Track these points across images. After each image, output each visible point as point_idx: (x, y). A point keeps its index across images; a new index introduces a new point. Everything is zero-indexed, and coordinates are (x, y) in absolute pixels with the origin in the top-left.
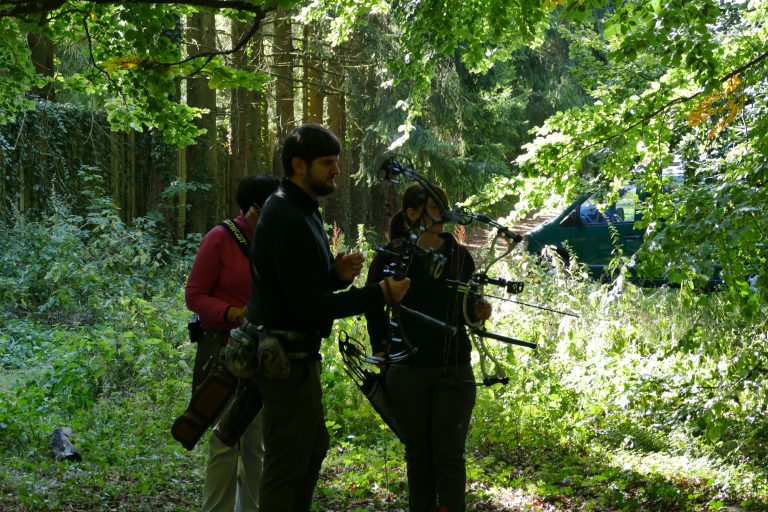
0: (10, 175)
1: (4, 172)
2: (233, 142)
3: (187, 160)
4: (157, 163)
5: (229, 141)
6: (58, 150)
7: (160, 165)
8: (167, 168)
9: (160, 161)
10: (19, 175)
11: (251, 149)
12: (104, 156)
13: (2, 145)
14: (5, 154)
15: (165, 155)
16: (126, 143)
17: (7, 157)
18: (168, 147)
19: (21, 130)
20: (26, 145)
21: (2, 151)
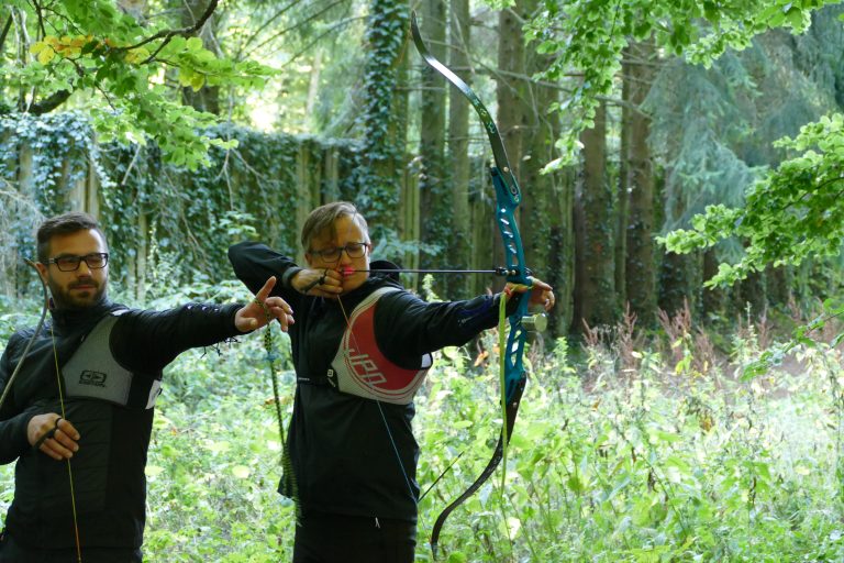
1: (111, 219)
3: (421, 208)
6: (201, 190)
10: (136, 223)
12: (280, 199)
13: (99, 179)
14: (105, 194)
15: (377, 200)
16: (323, 181)
17: (109, 197)
18: (381, 188)
19: (135, 160)
20: (143, 182)
21: (100, 189)
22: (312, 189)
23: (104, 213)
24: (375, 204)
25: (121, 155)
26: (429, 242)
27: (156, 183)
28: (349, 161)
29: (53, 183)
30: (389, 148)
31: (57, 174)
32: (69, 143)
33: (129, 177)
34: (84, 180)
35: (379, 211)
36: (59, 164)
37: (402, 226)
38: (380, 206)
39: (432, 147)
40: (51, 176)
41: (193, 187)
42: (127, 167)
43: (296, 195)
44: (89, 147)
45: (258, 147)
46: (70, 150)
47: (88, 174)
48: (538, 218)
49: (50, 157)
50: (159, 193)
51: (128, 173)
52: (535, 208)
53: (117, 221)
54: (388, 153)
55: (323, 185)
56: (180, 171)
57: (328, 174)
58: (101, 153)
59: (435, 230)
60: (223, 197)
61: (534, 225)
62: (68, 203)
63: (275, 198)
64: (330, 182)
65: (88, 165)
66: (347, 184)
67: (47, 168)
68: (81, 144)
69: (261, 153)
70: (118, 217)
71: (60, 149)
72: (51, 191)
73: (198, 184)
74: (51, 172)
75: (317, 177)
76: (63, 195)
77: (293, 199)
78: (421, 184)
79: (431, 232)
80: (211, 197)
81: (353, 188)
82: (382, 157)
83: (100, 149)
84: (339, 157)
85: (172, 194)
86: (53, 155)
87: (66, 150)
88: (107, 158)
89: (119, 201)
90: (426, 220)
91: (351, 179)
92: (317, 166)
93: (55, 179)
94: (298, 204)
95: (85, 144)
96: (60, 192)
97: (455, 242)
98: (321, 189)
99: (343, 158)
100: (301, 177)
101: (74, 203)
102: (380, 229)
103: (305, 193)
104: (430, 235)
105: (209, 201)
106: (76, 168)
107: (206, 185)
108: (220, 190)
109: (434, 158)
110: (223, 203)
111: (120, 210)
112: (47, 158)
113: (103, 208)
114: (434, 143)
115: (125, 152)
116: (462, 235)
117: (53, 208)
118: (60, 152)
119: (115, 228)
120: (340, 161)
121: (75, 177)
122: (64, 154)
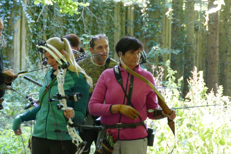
0: (35, 40)
1: (31, 37)
2: (209, 22)
3: (172, 33)
4: (146, 34)
5: (207, 21)
6: (71, 24)
7: (147, 36)
8: (152, 38)
9: (148, 33)
11: (224, 27)
12: (107, 29)
13: (27, 19)
14: (29, 26)
15: (151, 29)
16: (126, 21)
17: (31, 27)
18: (153, 24)
19: (42, 11)
20: (46, 21)
21: (27, 24)
22: (121, 24)
23: (29, 35)
24: (150, 31)
25: (36, 9)
26: (175, 49)
27: (51, 22)
28: (138, 12)
29: (6, 21)
30: (157, 6)
31: (8, 17)
32: (14, 3)
33: (40, 19)
34: (20, 20)
35: (152, 34)
36: (9, 13)
37: (163, 41)
38: (152, 32)
39: (177, 5)
40: (6, 18)
41: (68, 23)
42: (39, 14)
43: (114, 27)
44: (23, 5)
45: (97, 5)
46: (14, 6)
47: (22, 17)
48: (228, 38)
49: (6, 10)
50: (52, 26)
51: (39, 17)
52: (226, 34)
53: (34, 38)
54: (156, 8)
55: (126, 23)
56: (62, 16)
57: (129, 17)
58: (27, 8)
59: (178, 43)
60: (81, 28)
61: (226, 42)
62: (13, 30)
63: (104, 28)
64: (130, 21)
65: (21, 13)
66: (138, 22)
67: (4, 14)
68: (19, 4)
69: (98, 8)
70: (35, 36)
71: (10, 6)
72: (6, 25)
73: (70, 22)
74: (5, 16)
75: (124, 19)
76: (11, 27)
77: (112, 29)
78: (172, 22)
79: (177, 44)
80: (76, 27)
81: (141, 24)
82: (153, 10)
83: (27, 6)
84: (134, 9)
85: (58, 26)
86: (7, 9)
87: (13, 6)
88: (30, 10)
89: (35, 29)
90: (174, 39)
91: (139, 20)
92: (124, 14)
93: (7, 19)
94: (115, 31)
95: (21, 4)
96: (10, 25)
97: (188, 49)
98: (126, 24)
99: (136, 10)
100: (116, 19)
101: (16, 30)
102: (152, 43)
103: (118, 26)
104: (176, 46)
105: (75, 29)
106: (17, 14)
107: (73, 22)
108: (79, 25)
109: (178, 10)
110: (81, 30)
111: (36, 33)
112: (4, 10)
113: (28, 32)
114: (178, 3)
115: (38, 7)
116: (191, 46)
117: (7, 32)
118: (10, 8)
119: (33, 41)
120: (134, 11)
121: (16, 19)
122: (11, 9)
